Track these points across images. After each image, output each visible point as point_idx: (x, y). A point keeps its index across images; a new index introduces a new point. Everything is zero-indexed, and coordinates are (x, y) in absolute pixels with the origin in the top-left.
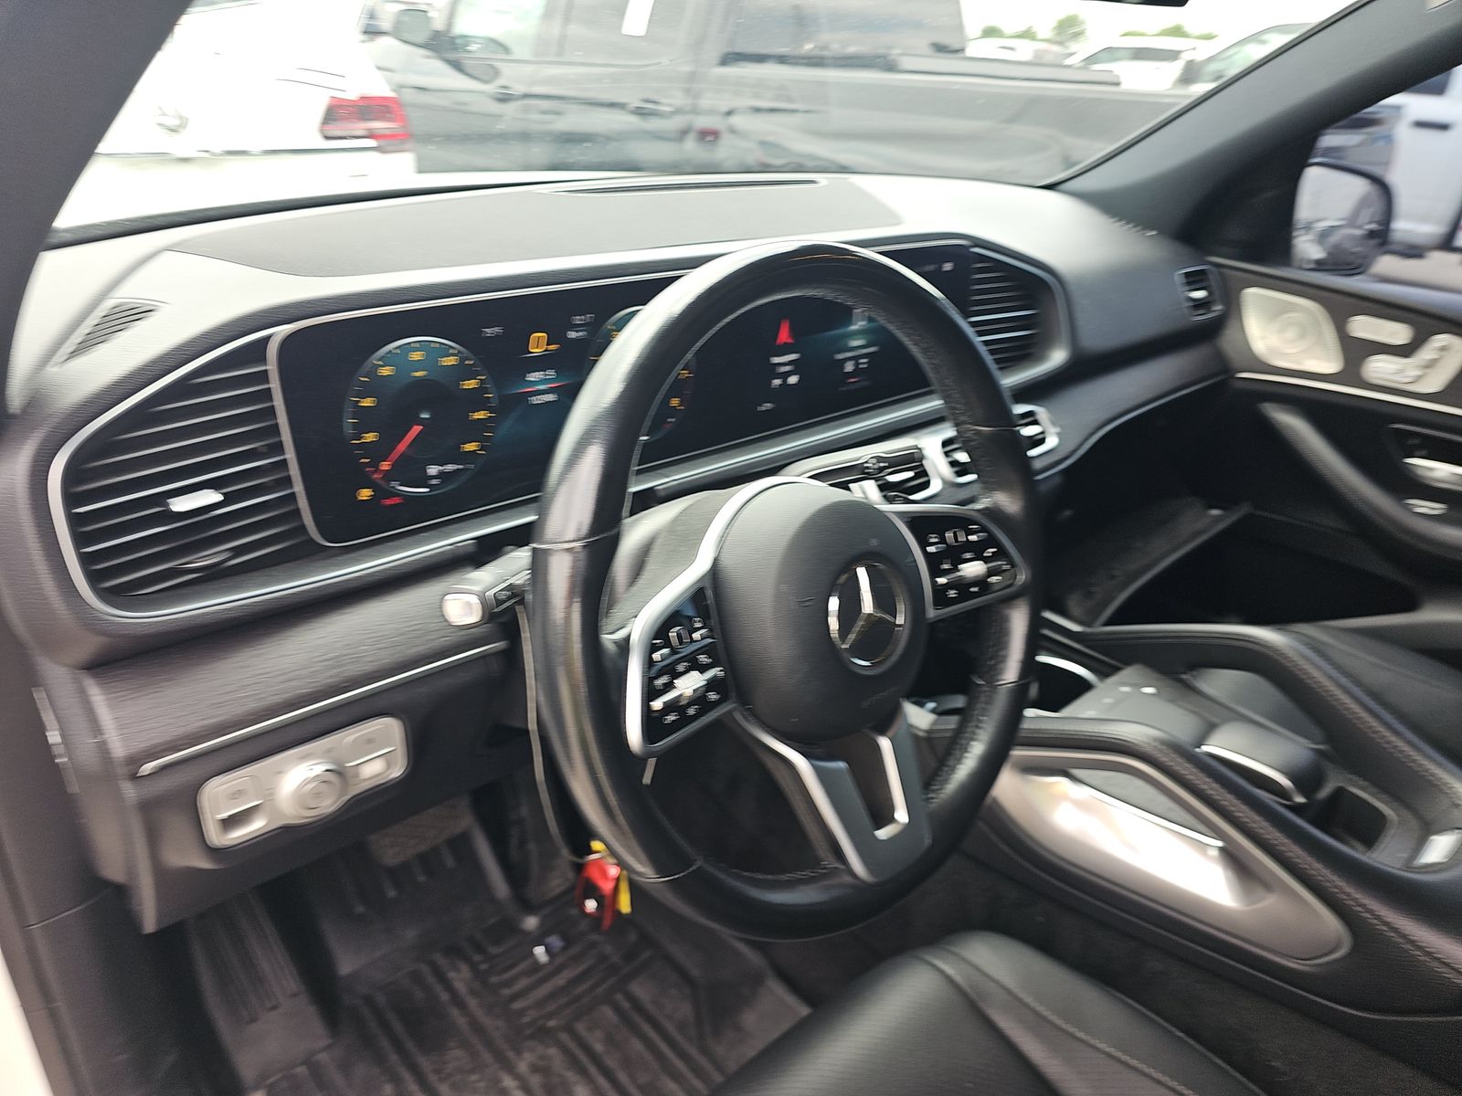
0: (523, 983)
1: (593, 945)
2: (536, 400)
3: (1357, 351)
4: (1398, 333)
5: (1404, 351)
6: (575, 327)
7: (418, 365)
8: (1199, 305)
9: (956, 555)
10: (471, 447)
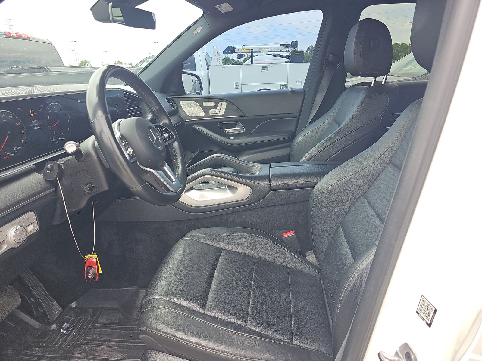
0: (61, 341)
1: (79, 321)
2: (35, 128)
3: (206, 110)
4: (212, 104)
5: (215, 107)
6: (40, 108)
7: (4, 118)
8: (172, 106)
9: (162, 133)
10: (22, 141)
